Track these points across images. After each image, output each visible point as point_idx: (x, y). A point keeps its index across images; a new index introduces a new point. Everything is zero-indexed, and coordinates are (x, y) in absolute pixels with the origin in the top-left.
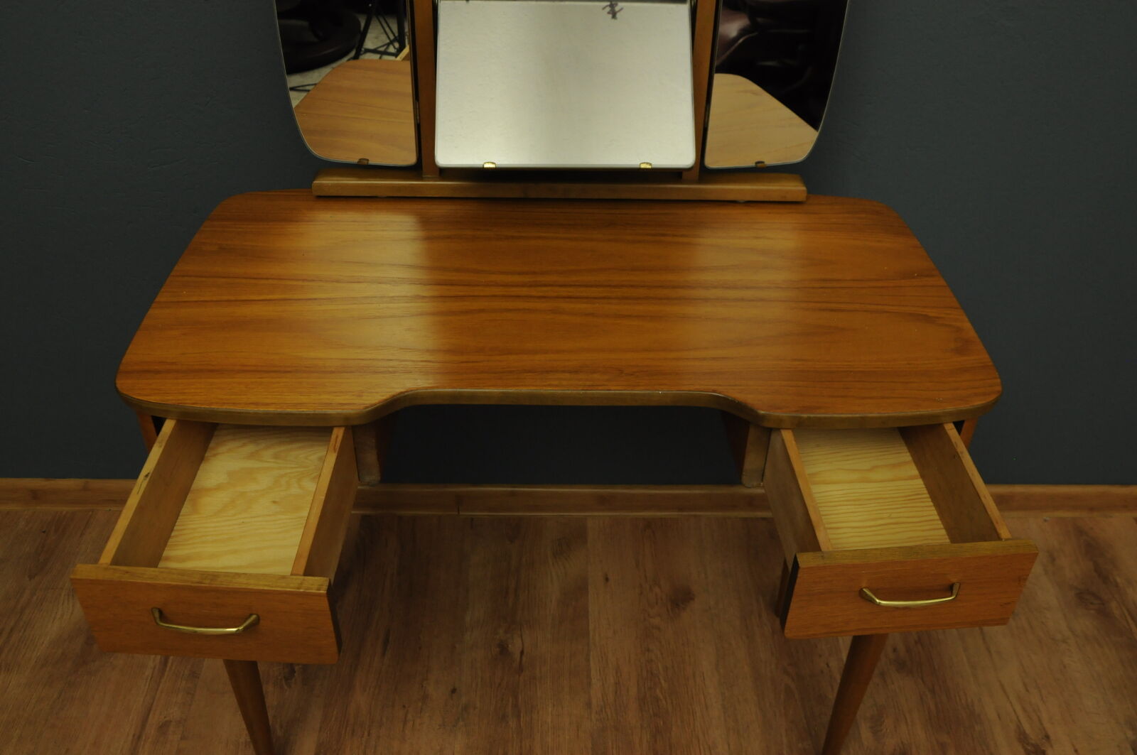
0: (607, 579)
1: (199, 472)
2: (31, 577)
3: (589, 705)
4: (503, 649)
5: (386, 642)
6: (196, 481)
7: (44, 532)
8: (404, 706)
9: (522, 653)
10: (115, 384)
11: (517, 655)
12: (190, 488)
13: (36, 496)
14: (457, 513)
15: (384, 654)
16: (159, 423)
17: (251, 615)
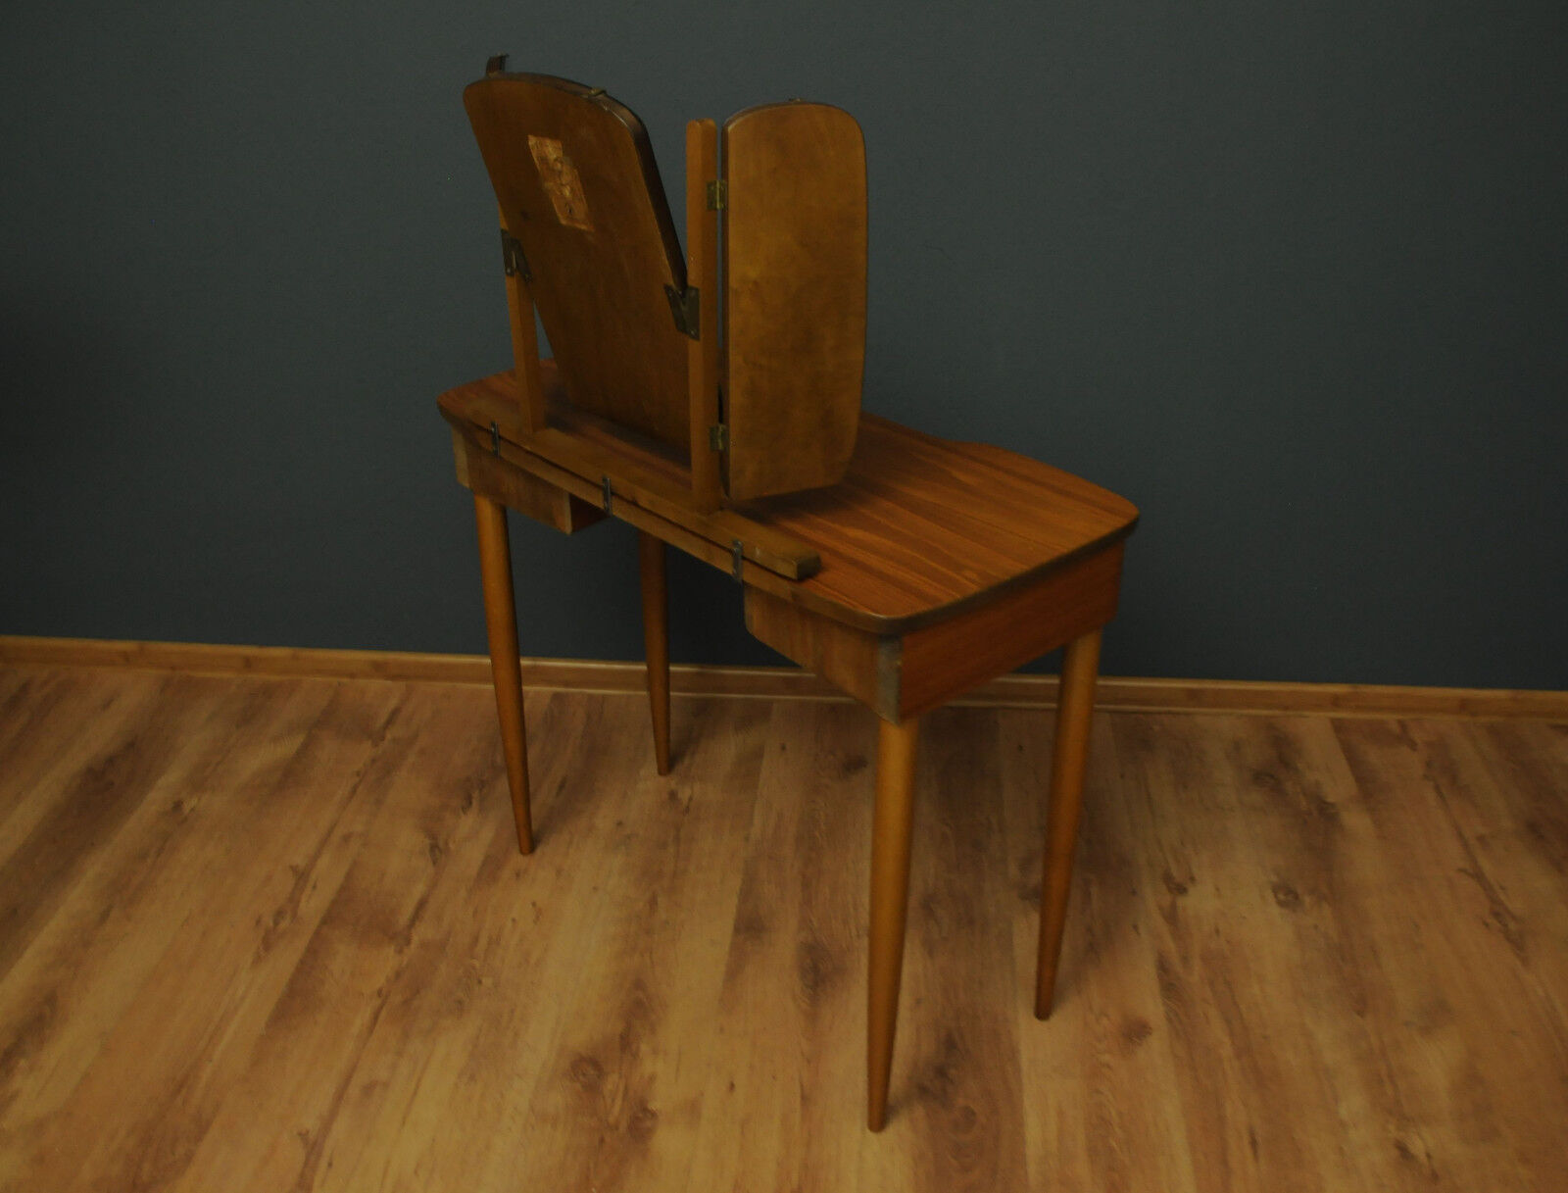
2: (238, 727)
3: (747, 839)
4: (673, 796)
7: (253, 695)
9: (690, 800)
11: (685, 801)
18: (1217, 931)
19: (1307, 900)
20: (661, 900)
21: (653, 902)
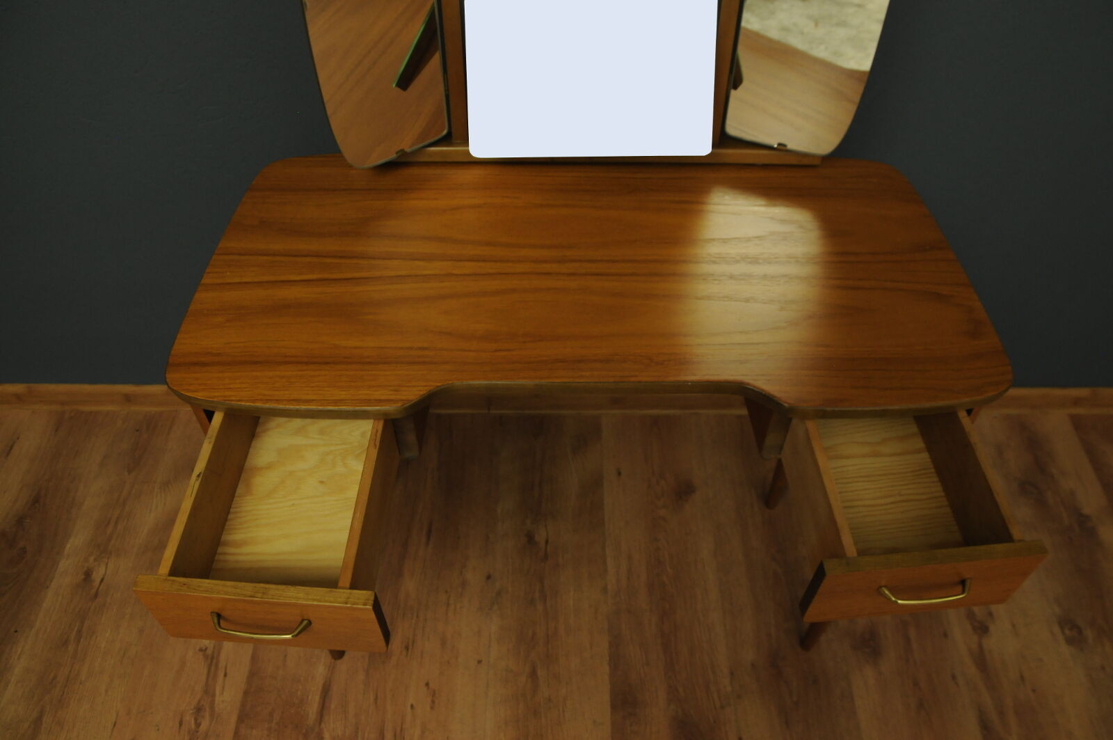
0: (619, 474)
1: (251, 450)
2: (130, 472)
3: (605, 590)
4: (530, 538)
5: (429, 532)
6: (248, 460)
7: (137, 431)
8: (446, 592)
9: (547, 542)
10: (165, 378)
11: (542, 544)
12: (243, 465)
13: (128, 399)
14: (487, 411)
15: (427, 544)
16: (210, 415)
17: (303, 620)
18: (1022, 678)
19: (1089, 634)
20: (541, 673)
21: (533, 674)
